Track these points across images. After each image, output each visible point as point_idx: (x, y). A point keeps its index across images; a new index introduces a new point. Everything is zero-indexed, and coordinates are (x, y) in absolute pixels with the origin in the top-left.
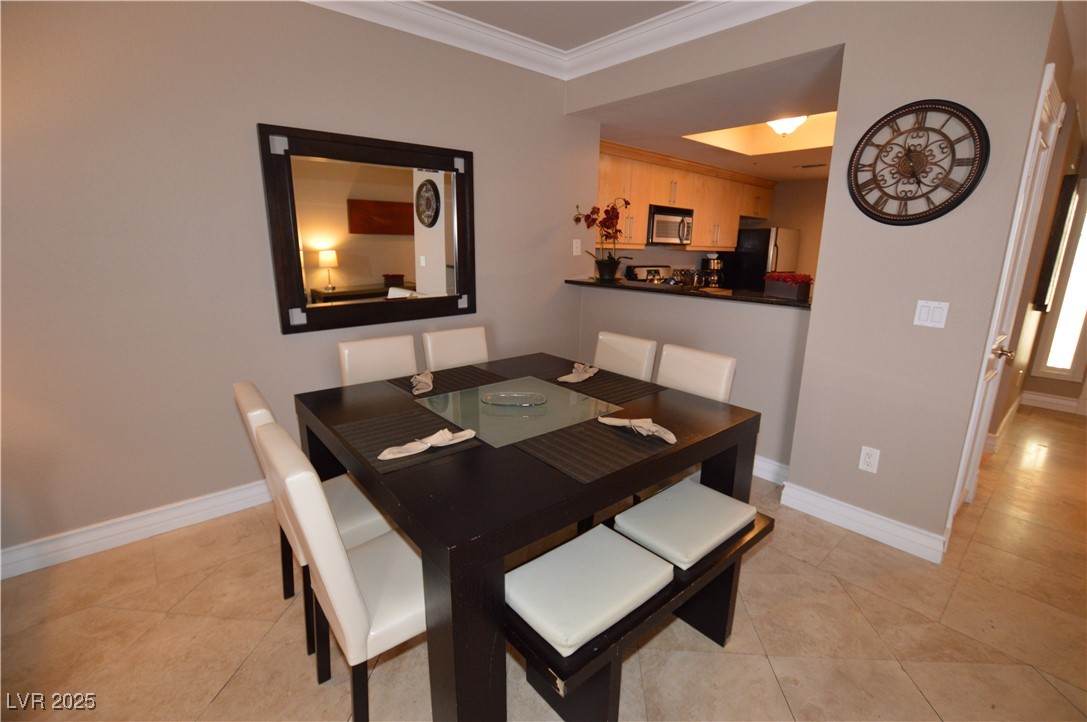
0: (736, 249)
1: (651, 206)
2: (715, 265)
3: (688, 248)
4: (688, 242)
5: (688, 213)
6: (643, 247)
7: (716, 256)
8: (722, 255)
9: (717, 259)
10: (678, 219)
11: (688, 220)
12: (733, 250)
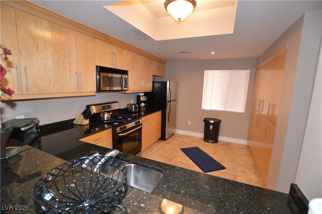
0: (152, 90)
1: (97, 66)
2: (142, 99)
3: (127, 92)
4: (127, 89)
5: (125, 72)
6: (94, 94)
7: (143, 94)
8: (146, 94)
9: (144, 95)
10: (119, 76)
11: (124, 76)
12: (151, 91)
